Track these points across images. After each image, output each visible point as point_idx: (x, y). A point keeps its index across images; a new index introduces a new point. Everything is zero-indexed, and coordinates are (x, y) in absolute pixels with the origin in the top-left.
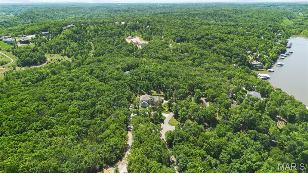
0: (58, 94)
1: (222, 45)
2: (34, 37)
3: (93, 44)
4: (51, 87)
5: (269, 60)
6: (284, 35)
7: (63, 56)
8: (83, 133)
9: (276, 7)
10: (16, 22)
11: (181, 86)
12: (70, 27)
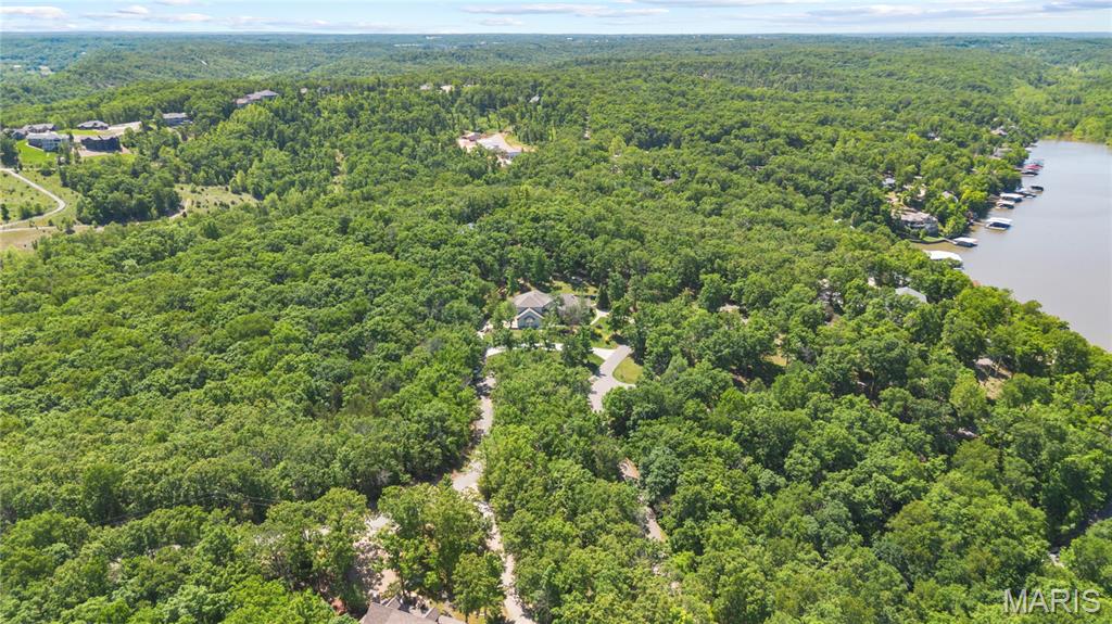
0: (234, 289)
1: (798, 158)
2: (134, 129)
3: (342, 156)
4: (209, 272)
5: (960, 207)
6: (1015, 136)
7: (236, 192)
8: (326, 399)
9: (988, 47)
10: (63, 89)
11: (656, 266)
12: (261, 100)
